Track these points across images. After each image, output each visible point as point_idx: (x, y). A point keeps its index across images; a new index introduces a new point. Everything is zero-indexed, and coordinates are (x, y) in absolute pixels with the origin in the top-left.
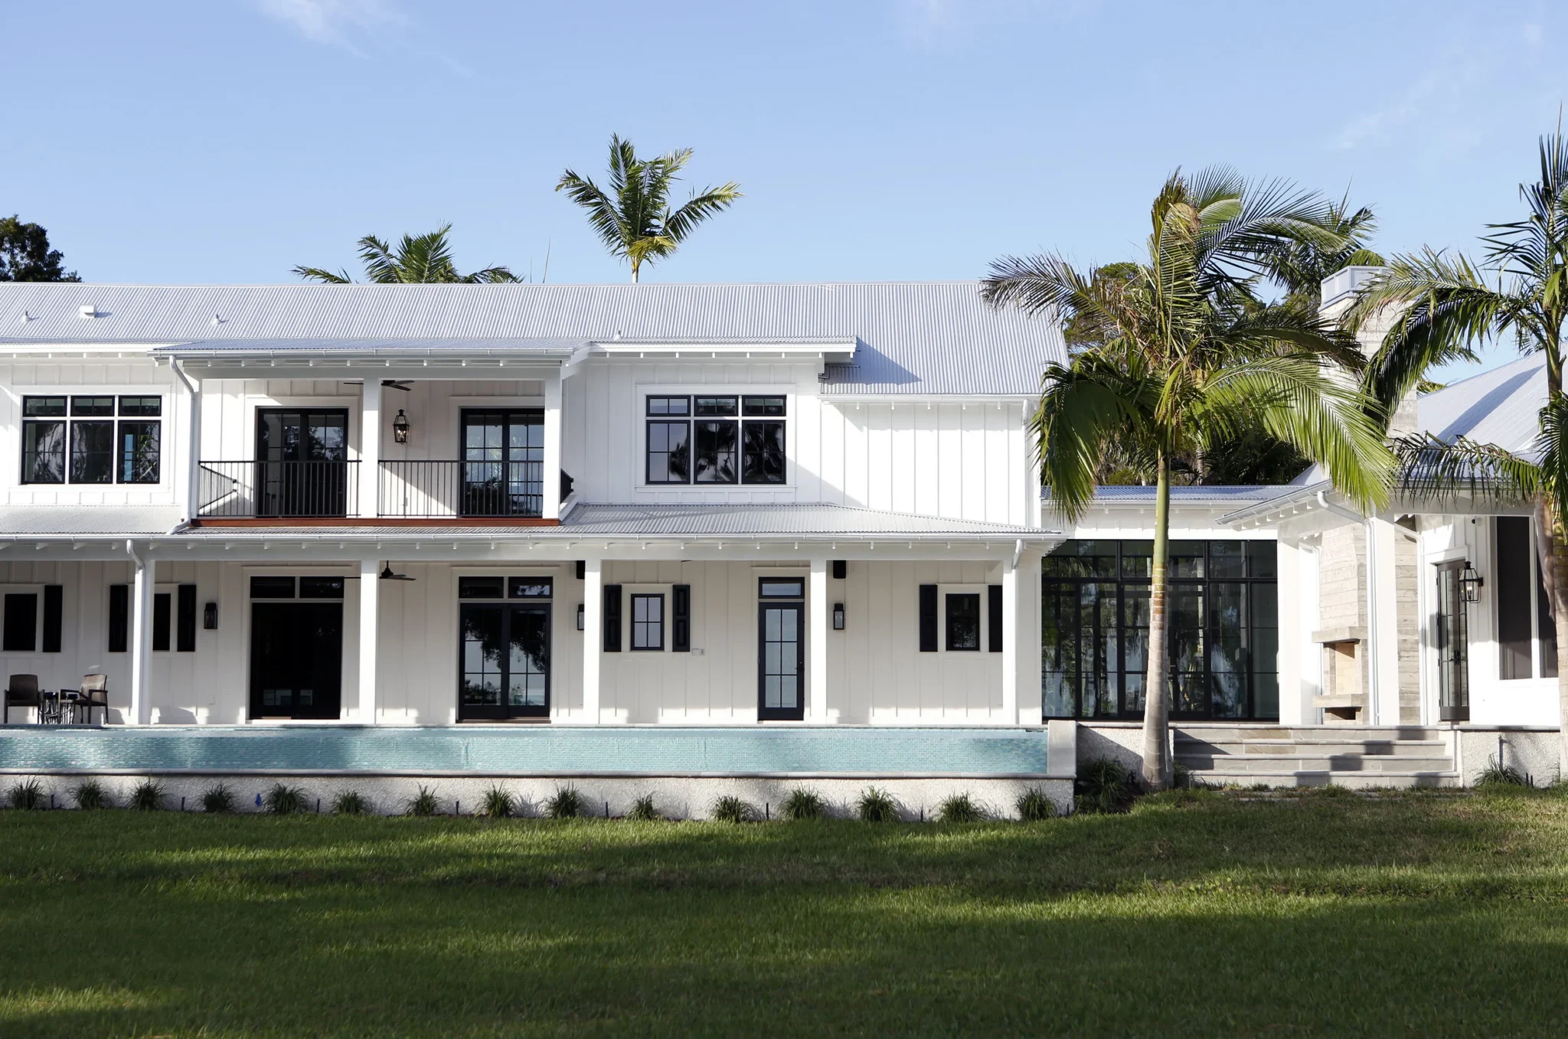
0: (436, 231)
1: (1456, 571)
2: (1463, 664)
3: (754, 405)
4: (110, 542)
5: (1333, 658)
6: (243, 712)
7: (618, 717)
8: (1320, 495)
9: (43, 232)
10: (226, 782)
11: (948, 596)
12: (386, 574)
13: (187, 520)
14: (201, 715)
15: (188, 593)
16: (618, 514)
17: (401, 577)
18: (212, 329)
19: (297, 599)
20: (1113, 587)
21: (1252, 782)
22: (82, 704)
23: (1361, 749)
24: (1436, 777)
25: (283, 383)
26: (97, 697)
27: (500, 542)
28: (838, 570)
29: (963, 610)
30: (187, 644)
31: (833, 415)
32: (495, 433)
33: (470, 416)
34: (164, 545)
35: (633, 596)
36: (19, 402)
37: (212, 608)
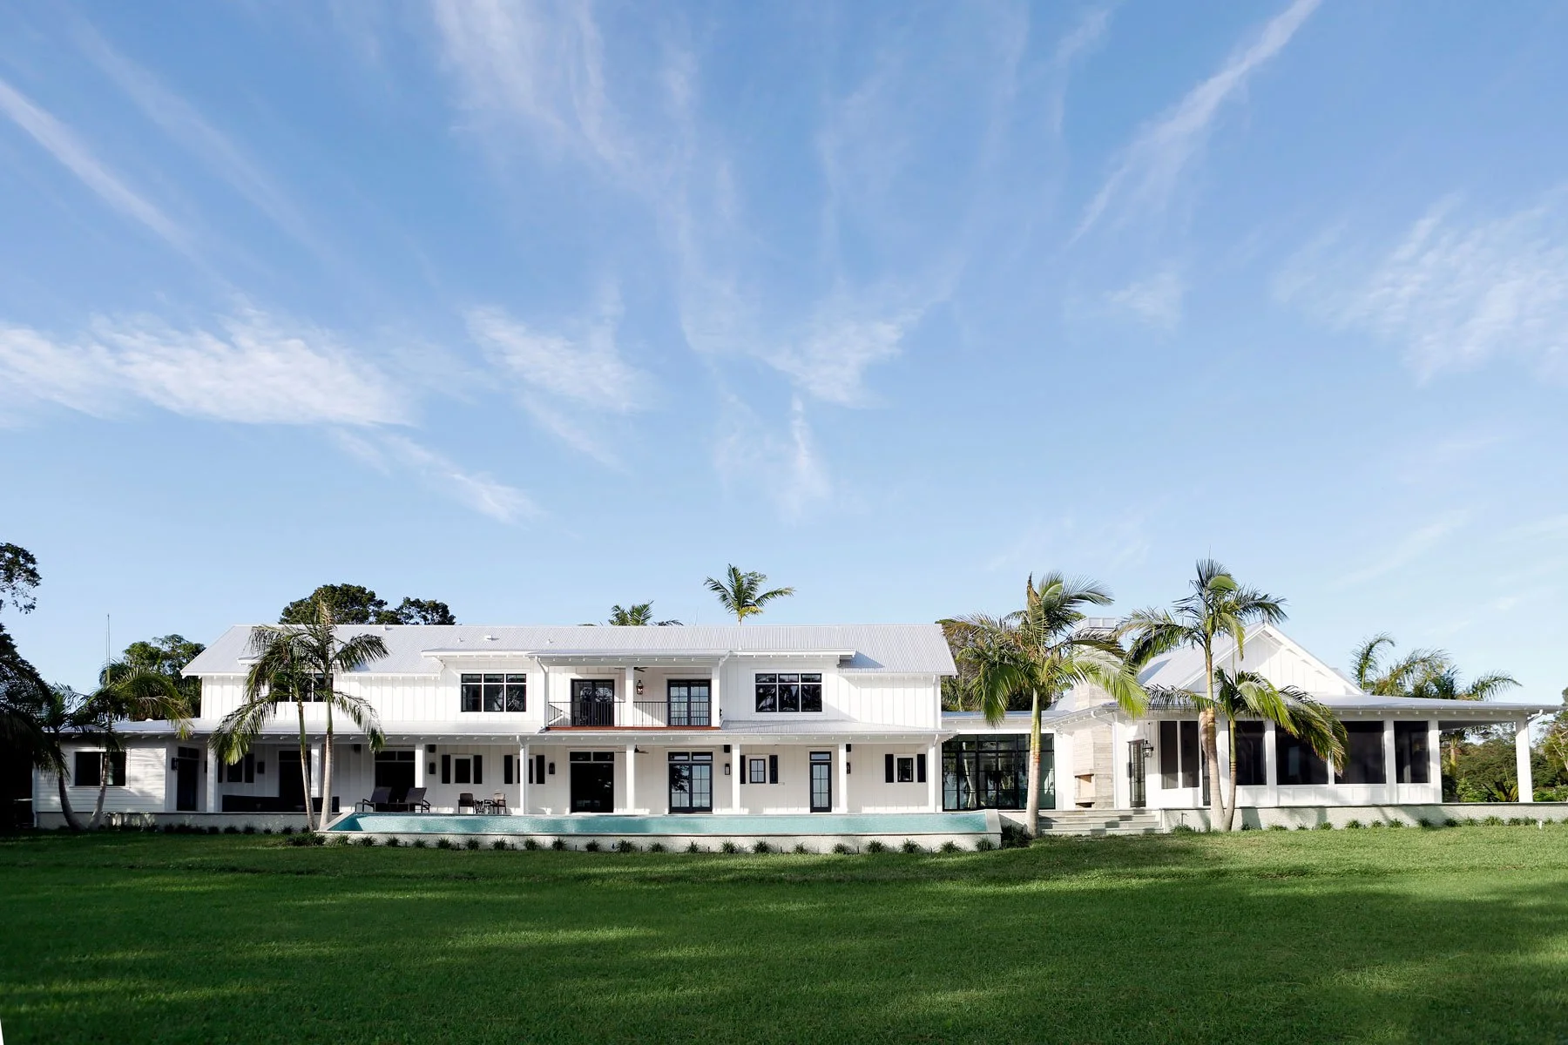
0: (646, 603)
1: (1139, 747)
2: (1142, 784)
3: (807, 678)
4: (509, 737)
5: (1080, 782)
6: (568, 810)
7: (746, 811)
8: (1092, 712)
9: (446, 607)
10: (596, 839)
11: (899, 759)
12: (636, 751)
13: (544, 727)
14: (548, 811)
15: (541, 759)
16: (741, 725)
17: (642, 752)
18: (546, 645)
19: (592, 761)
20: (974, 755)
21: (1075, 833)
22: (494, 806)
23: (1118, 819)
24: (1153, 829)
25: (584, 668)
26: (501, 803)
27: (692, 737)
28: (849, 748)
29: (905, 764)
30: (541, 780)
31: (844, 682)
32: (684, 691)
33: (672, 683)
34: (534, 738)
35: (751, 760)
36: (460, 677)
37: (552, 766)
